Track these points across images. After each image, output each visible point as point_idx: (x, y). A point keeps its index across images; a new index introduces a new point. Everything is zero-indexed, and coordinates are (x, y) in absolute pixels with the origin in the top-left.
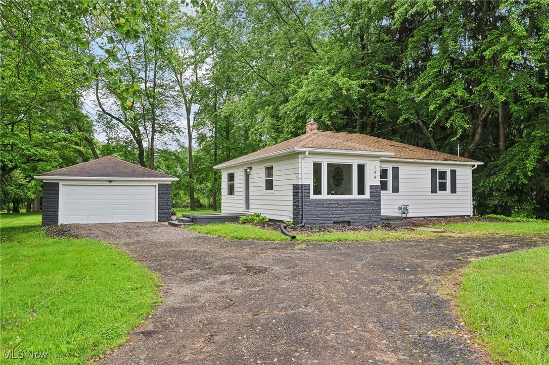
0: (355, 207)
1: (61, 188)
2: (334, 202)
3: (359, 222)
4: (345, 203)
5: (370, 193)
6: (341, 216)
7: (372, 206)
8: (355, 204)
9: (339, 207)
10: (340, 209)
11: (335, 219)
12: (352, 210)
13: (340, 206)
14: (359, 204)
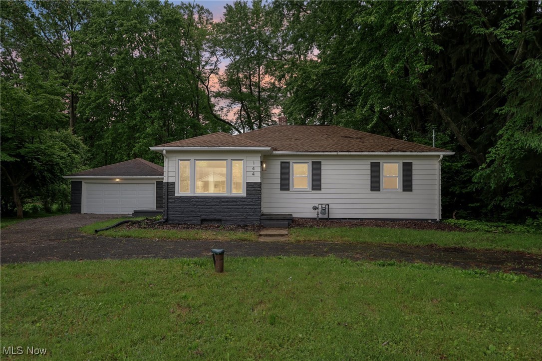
0: (227, 205)
1: (83, 183)
2: (202, 200)
3: (232, 221)
4: (214, 200)
5: (247, 190)
6: (210, 214)
7: (248, 205)
8: (227, 202)
9: (207, 204)
10: (208, 207)
11: (203, 217)
12: (223, 208)
13: (209, 204)
14: (232, 202)
